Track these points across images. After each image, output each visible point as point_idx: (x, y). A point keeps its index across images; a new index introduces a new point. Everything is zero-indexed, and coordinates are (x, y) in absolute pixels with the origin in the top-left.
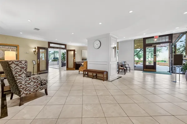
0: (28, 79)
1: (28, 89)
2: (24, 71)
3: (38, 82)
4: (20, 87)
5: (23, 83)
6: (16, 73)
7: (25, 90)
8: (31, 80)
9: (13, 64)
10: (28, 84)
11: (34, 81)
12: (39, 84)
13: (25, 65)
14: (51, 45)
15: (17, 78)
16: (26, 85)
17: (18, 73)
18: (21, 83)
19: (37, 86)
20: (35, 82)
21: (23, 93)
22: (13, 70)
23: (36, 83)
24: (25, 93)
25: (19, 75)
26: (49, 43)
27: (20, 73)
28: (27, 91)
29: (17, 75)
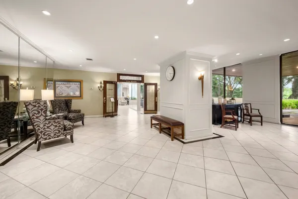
0: (48, 123)
1: (47, 133)
2: (43, 114)
3: (60, 126)
4: (38, 130)
5: (42, 126)
6: (33, 115)
7: (44, 134)
8: (51, 124)
9: (30, 106)
10: (48, 127)
11: (56, 124)
12: (62, 129)
13: (45, 106)
14: (122, 78)
15: (34, 121)
16: (44, 129)
17: (35, 115)
18: (39, 126)
19: (59, 131)
20: (56, 126)
21: (41, 137)
22: (30, 112)
23: (58, 128)
24: (44, 137)
25: (37, 118)
26: (119, 75)
27: (38, 115)
28: (46, 135)
29: (35, 117)
